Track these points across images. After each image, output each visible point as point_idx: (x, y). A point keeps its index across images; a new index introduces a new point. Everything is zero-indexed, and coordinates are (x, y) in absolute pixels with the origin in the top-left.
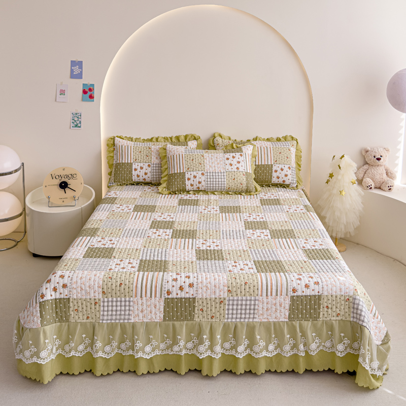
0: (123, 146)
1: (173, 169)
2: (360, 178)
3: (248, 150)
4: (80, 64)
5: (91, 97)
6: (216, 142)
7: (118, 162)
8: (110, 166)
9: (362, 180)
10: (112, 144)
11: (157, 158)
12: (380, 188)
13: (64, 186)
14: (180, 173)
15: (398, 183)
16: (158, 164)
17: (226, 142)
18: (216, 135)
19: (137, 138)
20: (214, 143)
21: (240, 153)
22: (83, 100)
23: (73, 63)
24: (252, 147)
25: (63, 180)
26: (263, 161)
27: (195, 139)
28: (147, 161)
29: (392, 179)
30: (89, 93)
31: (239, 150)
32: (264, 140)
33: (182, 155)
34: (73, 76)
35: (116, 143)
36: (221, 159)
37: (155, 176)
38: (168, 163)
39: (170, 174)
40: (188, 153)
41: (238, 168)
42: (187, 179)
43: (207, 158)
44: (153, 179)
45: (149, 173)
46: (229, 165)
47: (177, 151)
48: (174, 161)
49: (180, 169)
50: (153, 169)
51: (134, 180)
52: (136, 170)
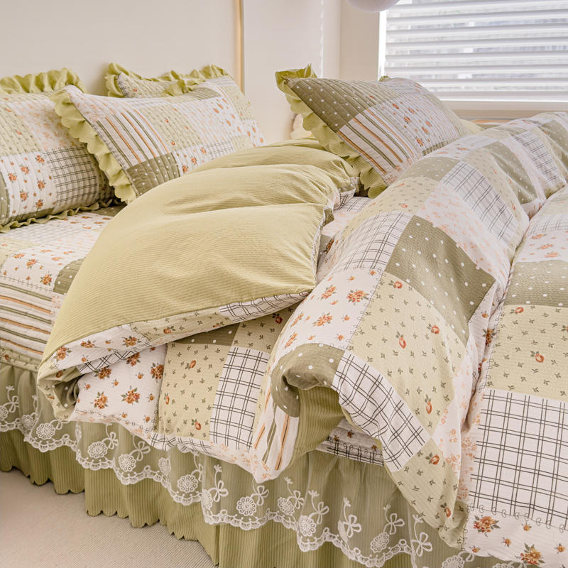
1: (139, 152)
11: (47, 135)
14: (162, 157)
16: (61, 151)
28: (28, 148)
37: (64, 188)
38: (106, 138)
39: (136, 167)
40: (142, 106)
41: (239, 130)
42: (181, 169)
43: (186, 113)
44: (59, 198)
45: (47, 181)
46: (226, 125)
47: (113, 104)
48: (125, 129)
49: (156, 147)
50: (55, 169)
51: (14, 212)
52: (12, 178)
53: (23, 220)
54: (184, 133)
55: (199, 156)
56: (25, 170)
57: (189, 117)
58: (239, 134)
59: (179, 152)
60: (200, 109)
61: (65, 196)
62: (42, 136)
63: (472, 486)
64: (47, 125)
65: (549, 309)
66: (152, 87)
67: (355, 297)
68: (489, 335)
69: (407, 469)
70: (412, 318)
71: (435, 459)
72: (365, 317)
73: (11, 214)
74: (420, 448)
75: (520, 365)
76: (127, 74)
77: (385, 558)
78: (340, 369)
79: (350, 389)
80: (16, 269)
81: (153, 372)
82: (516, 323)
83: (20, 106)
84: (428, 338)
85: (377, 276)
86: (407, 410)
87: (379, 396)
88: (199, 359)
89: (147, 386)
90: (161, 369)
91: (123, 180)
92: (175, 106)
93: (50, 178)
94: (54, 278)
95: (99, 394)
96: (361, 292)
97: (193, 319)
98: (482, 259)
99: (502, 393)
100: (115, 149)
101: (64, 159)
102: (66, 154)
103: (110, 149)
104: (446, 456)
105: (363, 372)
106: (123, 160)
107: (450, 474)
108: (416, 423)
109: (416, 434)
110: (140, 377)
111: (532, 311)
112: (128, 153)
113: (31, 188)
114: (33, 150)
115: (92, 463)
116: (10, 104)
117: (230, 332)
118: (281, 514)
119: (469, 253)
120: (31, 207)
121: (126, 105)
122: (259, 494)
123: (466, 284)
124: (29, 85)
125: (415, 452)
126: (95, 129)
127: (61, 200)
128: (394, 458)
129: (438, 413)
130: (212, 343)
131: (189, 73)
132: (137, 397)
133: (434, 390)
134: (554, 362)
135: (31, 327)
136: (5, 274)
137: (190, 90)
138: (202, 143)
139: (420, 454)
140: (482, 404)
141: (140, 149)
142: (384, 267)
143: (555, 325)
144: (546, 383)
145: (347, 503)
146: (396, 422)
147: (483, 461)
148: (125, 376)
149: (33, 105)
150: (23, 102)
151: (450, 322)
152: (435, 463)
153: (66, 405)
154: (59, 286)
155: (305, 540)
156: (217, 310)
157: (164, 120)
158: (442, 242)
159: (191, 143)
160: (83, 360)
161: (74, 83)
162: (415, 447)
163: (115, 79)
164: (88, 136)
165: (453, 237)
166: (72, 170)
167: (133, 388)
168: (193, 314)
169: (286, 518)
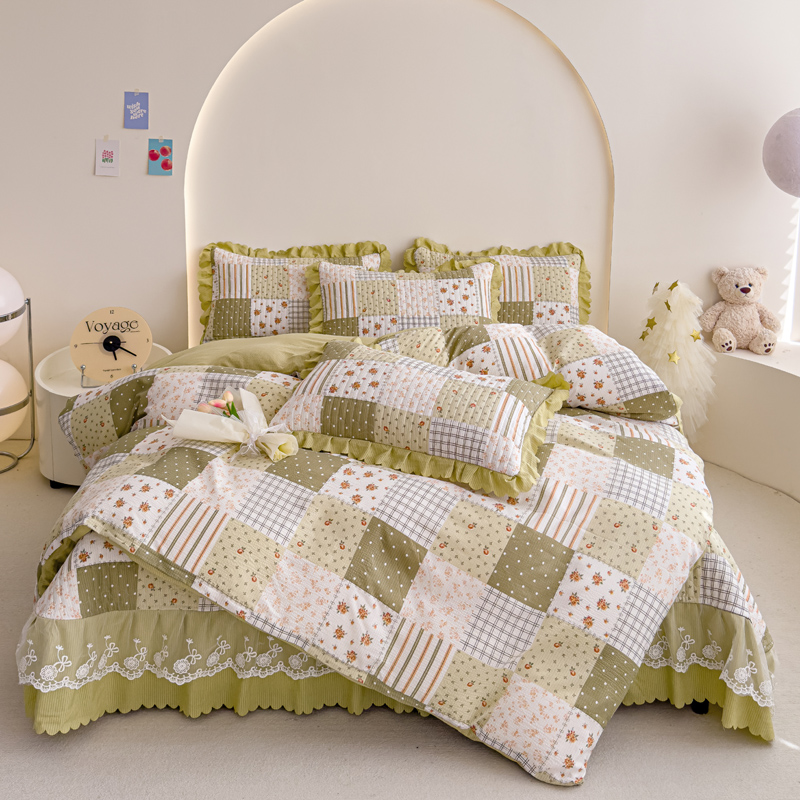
0: (232, 266)
1: (334, 312)
2: (708, 329)
3: (484, 272)
4: (143, 99)
5: (166, 166)
6: (418, 257)
7: (222, 297)
8: (205, 305)
9: (712, 333)
10: (208, 261)
11: (299, 289)
12: (747, 349)
13: (112, 344)
14: (348, 319)
15: (784, 337)
16: (303, 302)
17: (439, 256)
18: (419, 243)
19: (258, 250)
20: (414, 260)
21: (468, 280)
22: (149, 172)
23: (130, 98)
24: (491, 267)
25: (111, 332)
26: (514, 295)
27: (375, 251)
28: (280, 296)
29: (772, 330)
30: (162, 158)
31: (466, 272)
32: (515, 252)
33: (352, 283)
34: (129, 123)
35: (216, 259)
36: (430, 291)
38: (323, 298)
39: (328, 322)
40: (363, 279)
42: (361, 331)
43: (403, 289)
45: (284, 319)
46: (445, 303)
47: (341, 275)
48: (335, 294)
49: (348, 311)
50: (293, 312)
52: (257, 312)
54: (383, 305)
55: (386, 324)
56: (269, 309)
57: (403, 292)
58: (460, 313)
59: (366, 319)
93: (286, 317)
100: (324, 306)
101: (303, 307)
102: (306, 304)
113: (269, 321)
121: (350, 276)
126: (321, 291)
138: (397, 315)
141: (336, 310)
150: (301, 265)
157: (371, 292)
159: (383, 313)
166: (306, 315)
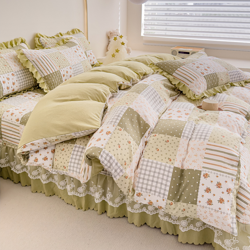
11: (15, 66)
14: (56, 72)
16: (20, 71)
20: (41, 43)
21: (78, 46)
28: (9, 71)
33: (46, 56)
36: (72, 53)
37: (22, 84)
38: (36, 66)
39: (47, 76)
40: (48, 53)
41: (84, 58)
42: (62, 76)
43: (64, 54)
44: (20, 87)
45: (16, 82)
46: (79, 57)
47: (38, 53)
48: (43, 63)
49: (53, 68)
50: (18, 77)
51: (5, 94)
52: (4, 82)
53: (8, 96)
54: (64, 62)
55: (69, 70)
56: (8, 79)
57: (66, 55)
58: (84, 59)
59: (62, 70)
60: (70, 52)
61: (22, 86)
62: (13, 66)
63: (136, 184)
64: (15, 62)
65: (163, 135)
66: (52, 41)
67: (108, 133)
68: (146, 143)
69: (119, 180)
70: (123, 139)
71: (126, 177)
72: (110, 139)
73: (4, 95)
74: (122, 174)
75: (152, 152)
76: (43, 37)
77: (119, 204)
78: (101, 154)
79: (103, 159)
80: (7, 116)
81: (52, 151)
82: (153, 139)
83: (5, 55)
84: (127, 145)
85: (115, 127)
86: (119, 164)
87: (111, 161)
88: (65, 148)
89: (50, 156)
90: (54, 150)
91: (42, 81)
92: (60, 51)
93: (17, 81)
94: (20, 120)
95: (35, 158)
96: (110, 132)
97: (64, 137)
98: (147, 120)
99: (146, 159)
100: (39, 70)
101: (21, 73)
102: (22, 72)
103: (37, 70)
104: (130, 176)
105: (107, 155)
106: (42, 74)
107: (131, 181)
108: (121, 168)
109: (121, 171)
110: (48, 153)
111: (159, 136)
112: (43, 71)
113: (10, 85)
114: (11, 72)
115: (33, 177)
116: (2, 55)
117: (75, 140)
118: (91, 192)
119: (144, 118)
120: (10, 91)
121: (43, 53)
122: (84, 186)
123: (142, 128)
124: (8, 45)
125: (121, 175)
126: (32, 63)
127: (21, 88)
128: (115, 177)
129: (128, 165)
130: (69, 143)
131: (66, 32)
132: (47, 159)
133: (127, 159)
134: (161, 151)
135: (13, 135)
136: (4, 117)
137: (66, 42)
138: (70, 65)
139: (122, 176)
140: (141, 162)
141: (48, 70)
142: (117, 124)
143: (163, 140)
144: (158, 157)
145: (108, 189)
146: (116, 167)
147: (140, 178)
148: (44, 153)
149: (10, 54)
150: (6, 54)
151: (134, 140)
152: (126, 178)
153: (25, 161)
154: (22, 122)
155: (97, 199)
156: (71, 134)
157: (56, 58)
158: (136, 115)
159: (66, 66)
160: (31, 149)
161: (24, 42)
162: (121, 174)
163: (38, 39)
164: (29, 66)
165: (140, 114)
166: (24, 77)
167: (46, 156)
168: (64, 135)
169: (92, 193)
